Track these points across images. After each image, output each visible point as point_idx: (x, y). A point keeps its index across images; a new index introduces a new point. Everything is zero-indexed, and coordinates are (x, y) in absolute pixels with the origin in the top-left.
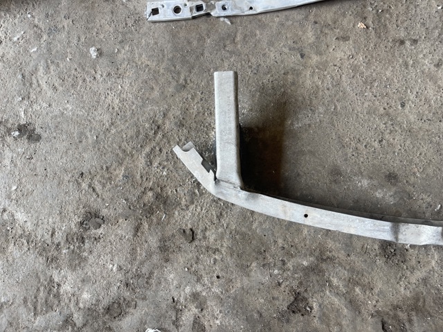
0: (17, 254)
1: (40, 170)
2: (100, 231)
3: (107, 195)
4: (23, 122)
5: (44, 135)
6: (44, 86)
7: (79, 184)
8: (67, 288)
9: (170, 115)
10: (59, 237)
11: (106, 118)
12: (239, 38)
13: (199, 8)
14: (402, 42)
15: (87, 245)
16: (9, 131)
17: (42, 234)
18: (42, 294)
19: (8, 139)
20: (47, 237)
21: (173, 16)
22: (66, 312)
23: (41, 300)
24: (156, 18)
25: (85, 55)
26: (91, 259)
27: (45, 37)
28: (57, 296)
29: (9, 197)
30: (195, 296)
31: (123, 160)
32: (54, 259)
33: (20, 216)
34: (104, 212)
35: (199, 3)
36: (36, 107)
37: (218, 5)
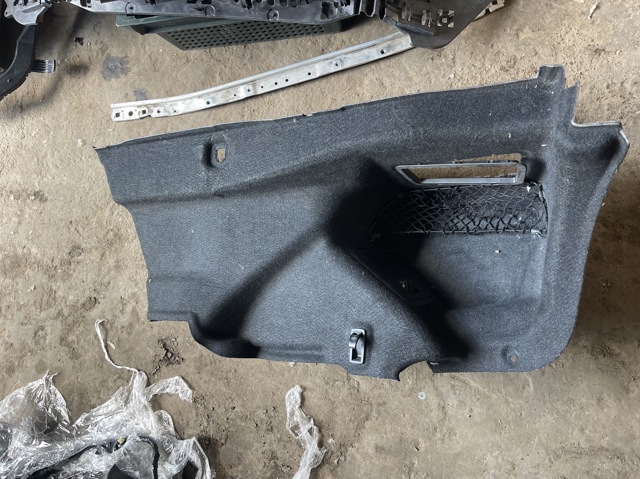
0: (31, 274)
1: (46, 220)
2: (81, 257)
3: (86, 235)
4: (37, 190)
5: (50, 198)
6: (51, 165)
7: (69, 229)
8: (60, 293)
10: (57, 262)
11: (87, 185)
13: (144, 112)
15: (72, 266)
16: (28, 196)
17: (47, 261)
18: (45, 298)
19: (28, 201)
20: (50, 262)
21: (128, 118)
22: (59, 308)
23: (45, 302)
24: (118, 119)
25: (75, 144)
26: (75, 275)
27: (52, 133)
28: (54, 299)
29: (27, 239)
30: (134, 295)
31: (96, 212)
32: (53, 276)
33: (34, 250)
34: (83, 246)
35: (144, 109)
36: (45, 180)
37: (155, 110)
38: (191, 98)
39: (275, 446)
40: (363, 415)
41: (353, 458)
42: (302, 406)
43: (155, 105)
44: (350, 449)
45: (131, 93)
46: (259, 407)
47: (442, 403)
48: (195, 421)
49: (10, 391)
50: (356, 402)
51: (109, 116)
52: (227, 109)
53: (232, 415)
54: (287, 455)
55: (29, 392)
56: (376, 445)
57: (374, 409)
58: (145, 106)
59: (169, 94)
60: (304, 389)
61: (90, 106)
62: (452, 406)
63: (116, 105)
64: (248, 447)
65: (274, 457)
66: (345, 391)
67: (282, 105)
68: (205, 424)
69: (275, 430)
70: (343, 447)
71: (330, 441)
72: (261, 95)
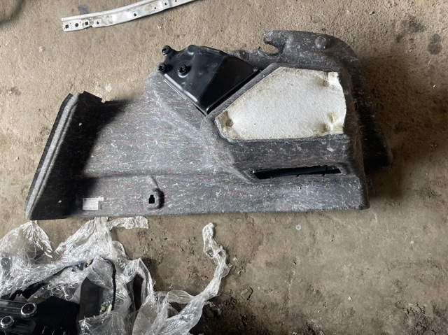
0: (15, 148)
1: (22, 109)
3: (52, 119)
4: (13, 86)
5: (22, 92)
6: (21, 68)
7: (39, 115)
8: (37, 162)
9: (77, 78)
10: (32, 139)
11: (49, 82)
12: (106, 38)
13: (87, 23)
14: (178, 36)
15: (44, 142)
16: (7, 91)
17: (25, 139)
18: (27, 166)
19: (7, 95)
20: (27, 140)
21: (75, 28)
23: (27, 168)
24: (67, 30)
25: (38, 51)
27: (20, 42)
28: (33, 166)
29: (9, 123)
32: (30, 150)
33: (15, 131)
34: (50, 127)
35: (87, 21)
36: (18, 78)
37: (95, 21)
38: (122, 11)
39: (196, 264)
40: (257, 242)
41: (251, 270)
42: (214, 237)
43: (95, 18)
44: (248, 264)
45: (76, 9)
46: (184, 238)
47: (313, 232)
48: (140, 248)
49: (8, 231)
50: (252, 233)
51: (61, 27)
52: (150, 19)
53: (165, 244)
54: (205, 269)
55: (21, 231)
56: (267, 261)
57: (265, 237)
58: (87, 18)
59: (105, 8)
60: (215, 225)
61: (46, 21)
62: (320, 234)
63: (65, 19)
64: (178, 264)
65: (195, 271)
66: (244, 226)
67: (192, 15)
68: (147, 250)
69: (196, 253)
70: (243, 263)
71: (235, 259)
72: (176, 7)
